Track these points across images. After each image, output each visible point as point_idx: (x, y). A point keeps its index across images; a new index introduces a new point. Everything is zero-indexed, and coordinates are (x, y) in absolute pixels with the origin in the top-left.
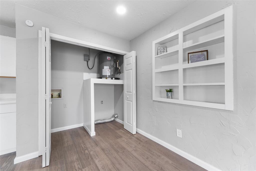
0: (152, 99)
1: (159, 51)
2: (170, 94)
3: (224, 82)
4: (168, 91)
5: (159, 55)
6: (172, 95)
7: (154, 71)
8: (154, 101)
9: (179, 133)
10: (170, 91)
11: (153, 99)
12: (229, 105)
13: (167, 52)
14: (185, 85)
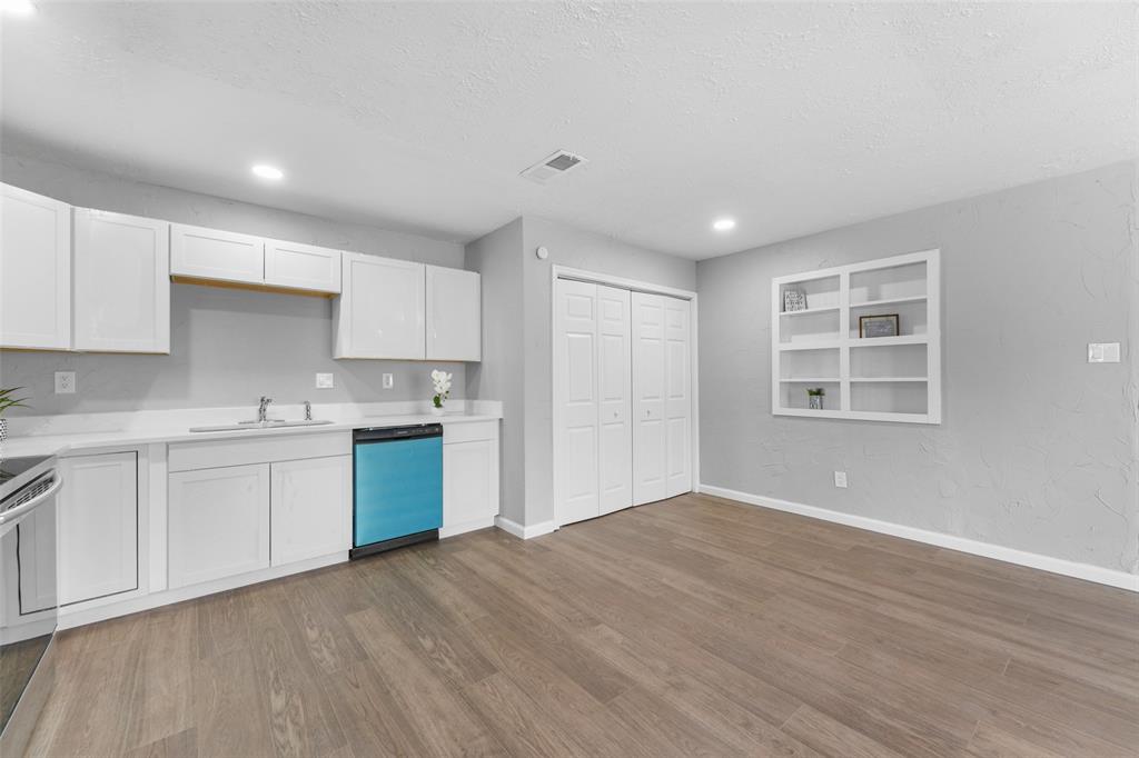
0: (770, 412)
1: (787, 300)
2: (817, 399)
3: (926, 375)
4: (811, 393)
5: (788, 312)
6: (821, 402)
7: (778, 346)
8: (776, 416)
9: (841, 479)
10: (819, 393)
11: (774, 413)
12: (934, 415)
13: (807, 308)
14: (853, 380)
